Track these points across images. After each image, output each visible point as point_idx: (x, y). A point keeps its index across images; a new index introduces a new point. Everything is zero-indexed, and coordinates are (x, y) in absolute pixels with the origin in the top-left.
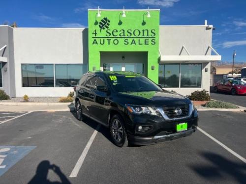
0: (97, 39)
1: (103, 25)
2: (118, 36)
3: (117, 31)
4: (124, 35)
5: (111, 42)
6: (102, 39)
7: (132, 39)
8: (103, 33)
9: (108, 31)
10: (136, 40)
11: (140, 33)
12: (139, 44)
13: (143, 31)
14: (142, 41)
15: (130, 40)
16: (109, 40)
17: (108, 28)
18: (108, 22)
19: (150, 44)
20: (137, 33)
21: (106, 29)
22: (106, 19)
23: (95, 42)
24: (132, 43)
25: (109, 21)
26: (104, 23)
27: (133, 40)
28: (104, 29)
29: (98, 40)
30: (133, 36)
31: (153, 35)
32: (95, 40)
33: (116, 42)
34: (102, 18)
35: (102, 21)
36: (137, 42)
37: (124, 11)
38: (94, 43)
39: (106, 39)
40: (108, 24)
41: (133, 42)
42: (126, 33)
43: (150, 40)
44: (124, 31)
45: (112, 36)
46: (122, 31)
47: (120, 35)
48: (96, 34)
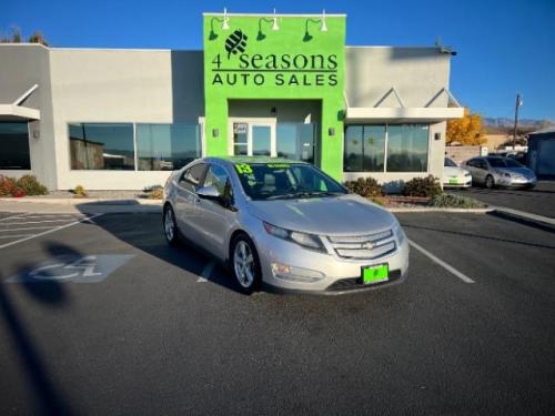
0: (221, 74)
1: (233, 46)
2: (264, 68)
3: (261, 58)
4: (274, 66)
5: (250, 79)
6: (231, 74)
7: (292, 74)
8: (234, 62)
9: (244, 57)
10: (300, 76)
11: (306, 61)
12: (305, 84)
13: (313, 57)
14: (311, 77)
15: (287, 77)
16: (245, 76)
17: (242, 50)
18: (243, 40)
19: (326, 85)
20: (300, 62)
21: (239, 53)
22: (239, 33)
23: (217, 80)
24: (291, 82)
25: (245, 38)
26: (236, 42)
27: (293, 76)
28: (235, 52)
29: (223, 75)
30: (292, 67)
31: (332, 65)
32: (218, 75)
33: (259, 80)
34: (232, 32)
35: (232, 36)
36: (300, 80)
37: (275, 16)
38: (215, 81)
39: (238, 74)
40: (244, 44)
41: (294, 81)
42: (279, 62)
43: (327, 75)
44: (274, 57)
45: (250, 67)
46: (272, 59)
47: (267, 66)
48: (219, 63)
